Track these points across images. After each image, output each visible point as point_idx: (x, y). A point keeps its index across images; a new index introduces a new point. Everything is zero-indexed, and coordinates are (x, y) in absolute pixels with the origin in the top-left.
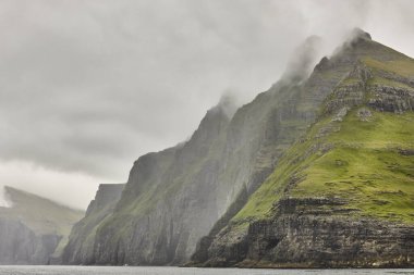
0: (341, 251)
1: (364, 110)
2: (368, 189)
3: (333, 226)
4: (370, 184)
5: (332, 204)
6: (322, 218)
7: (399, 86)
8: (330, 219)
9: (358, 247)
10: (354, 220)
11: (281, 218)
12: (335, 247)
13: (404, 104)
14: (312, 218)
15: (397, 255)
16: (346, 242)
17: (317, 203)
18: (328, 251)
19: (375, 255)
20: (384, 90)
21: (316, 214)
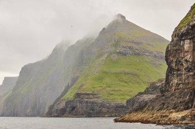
0: (95, 111)
1: (114, 55)
2: (108, 89)
3: (93, 103)
4: (109, 87)
5: (93, 95)
6: (89, 100)
7: (130, 45)
8: (92, 100)
9: (100, 110)
10: (100, 101)
11: (76, 100)
12: (93, 110)
13: (131, 52)
14: (86, 100)
15: (113, 113)
16: (97, 108)
17: (88, 94)
18: (91, 111)
19: (106, 113)
20: (123, 47)
21: (88, 98)
